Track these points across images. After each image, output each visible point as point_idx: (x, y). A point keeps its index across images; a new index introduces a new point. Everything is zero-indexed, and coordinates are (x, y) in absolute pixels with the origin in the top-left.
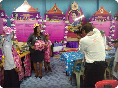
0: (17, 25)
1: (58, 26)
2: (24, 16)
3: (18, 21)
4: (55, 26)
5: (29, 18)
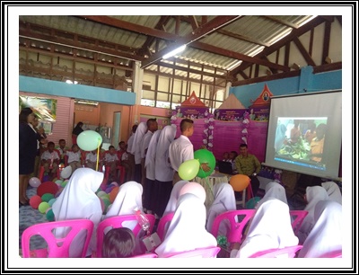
2: (227, 115)
3: (218, 122)
5: (232, 118)
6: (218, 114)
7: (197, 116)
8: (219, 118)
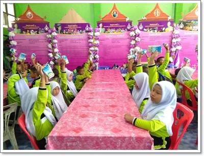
0: (60, 41)
1: (120, 41)
2: (69, 29)
3: (61, 36)
4: (114, 40)
5: (75, 31)
6: (60, 28)
7: (38, 31)
8: (62, 31)
